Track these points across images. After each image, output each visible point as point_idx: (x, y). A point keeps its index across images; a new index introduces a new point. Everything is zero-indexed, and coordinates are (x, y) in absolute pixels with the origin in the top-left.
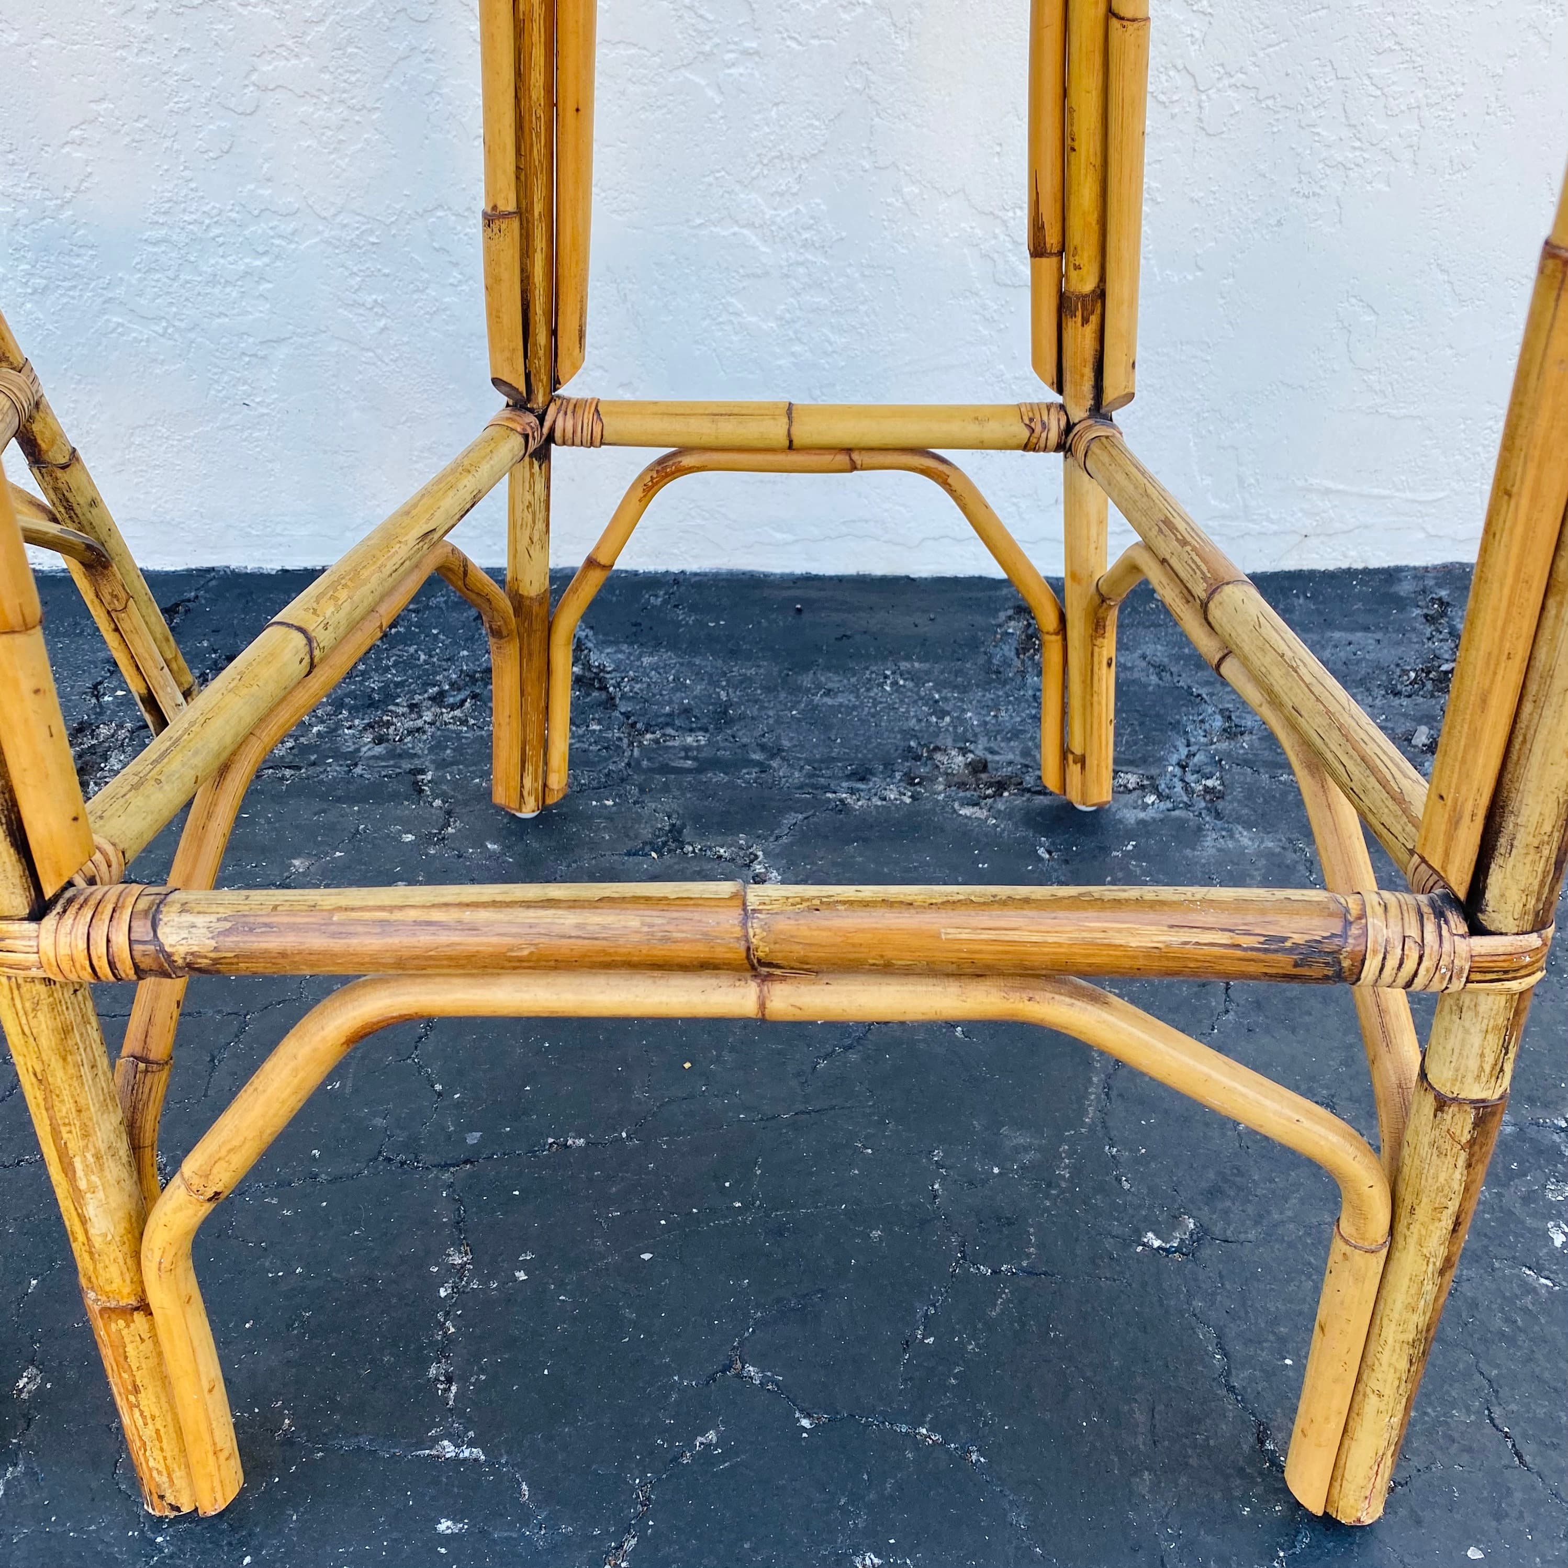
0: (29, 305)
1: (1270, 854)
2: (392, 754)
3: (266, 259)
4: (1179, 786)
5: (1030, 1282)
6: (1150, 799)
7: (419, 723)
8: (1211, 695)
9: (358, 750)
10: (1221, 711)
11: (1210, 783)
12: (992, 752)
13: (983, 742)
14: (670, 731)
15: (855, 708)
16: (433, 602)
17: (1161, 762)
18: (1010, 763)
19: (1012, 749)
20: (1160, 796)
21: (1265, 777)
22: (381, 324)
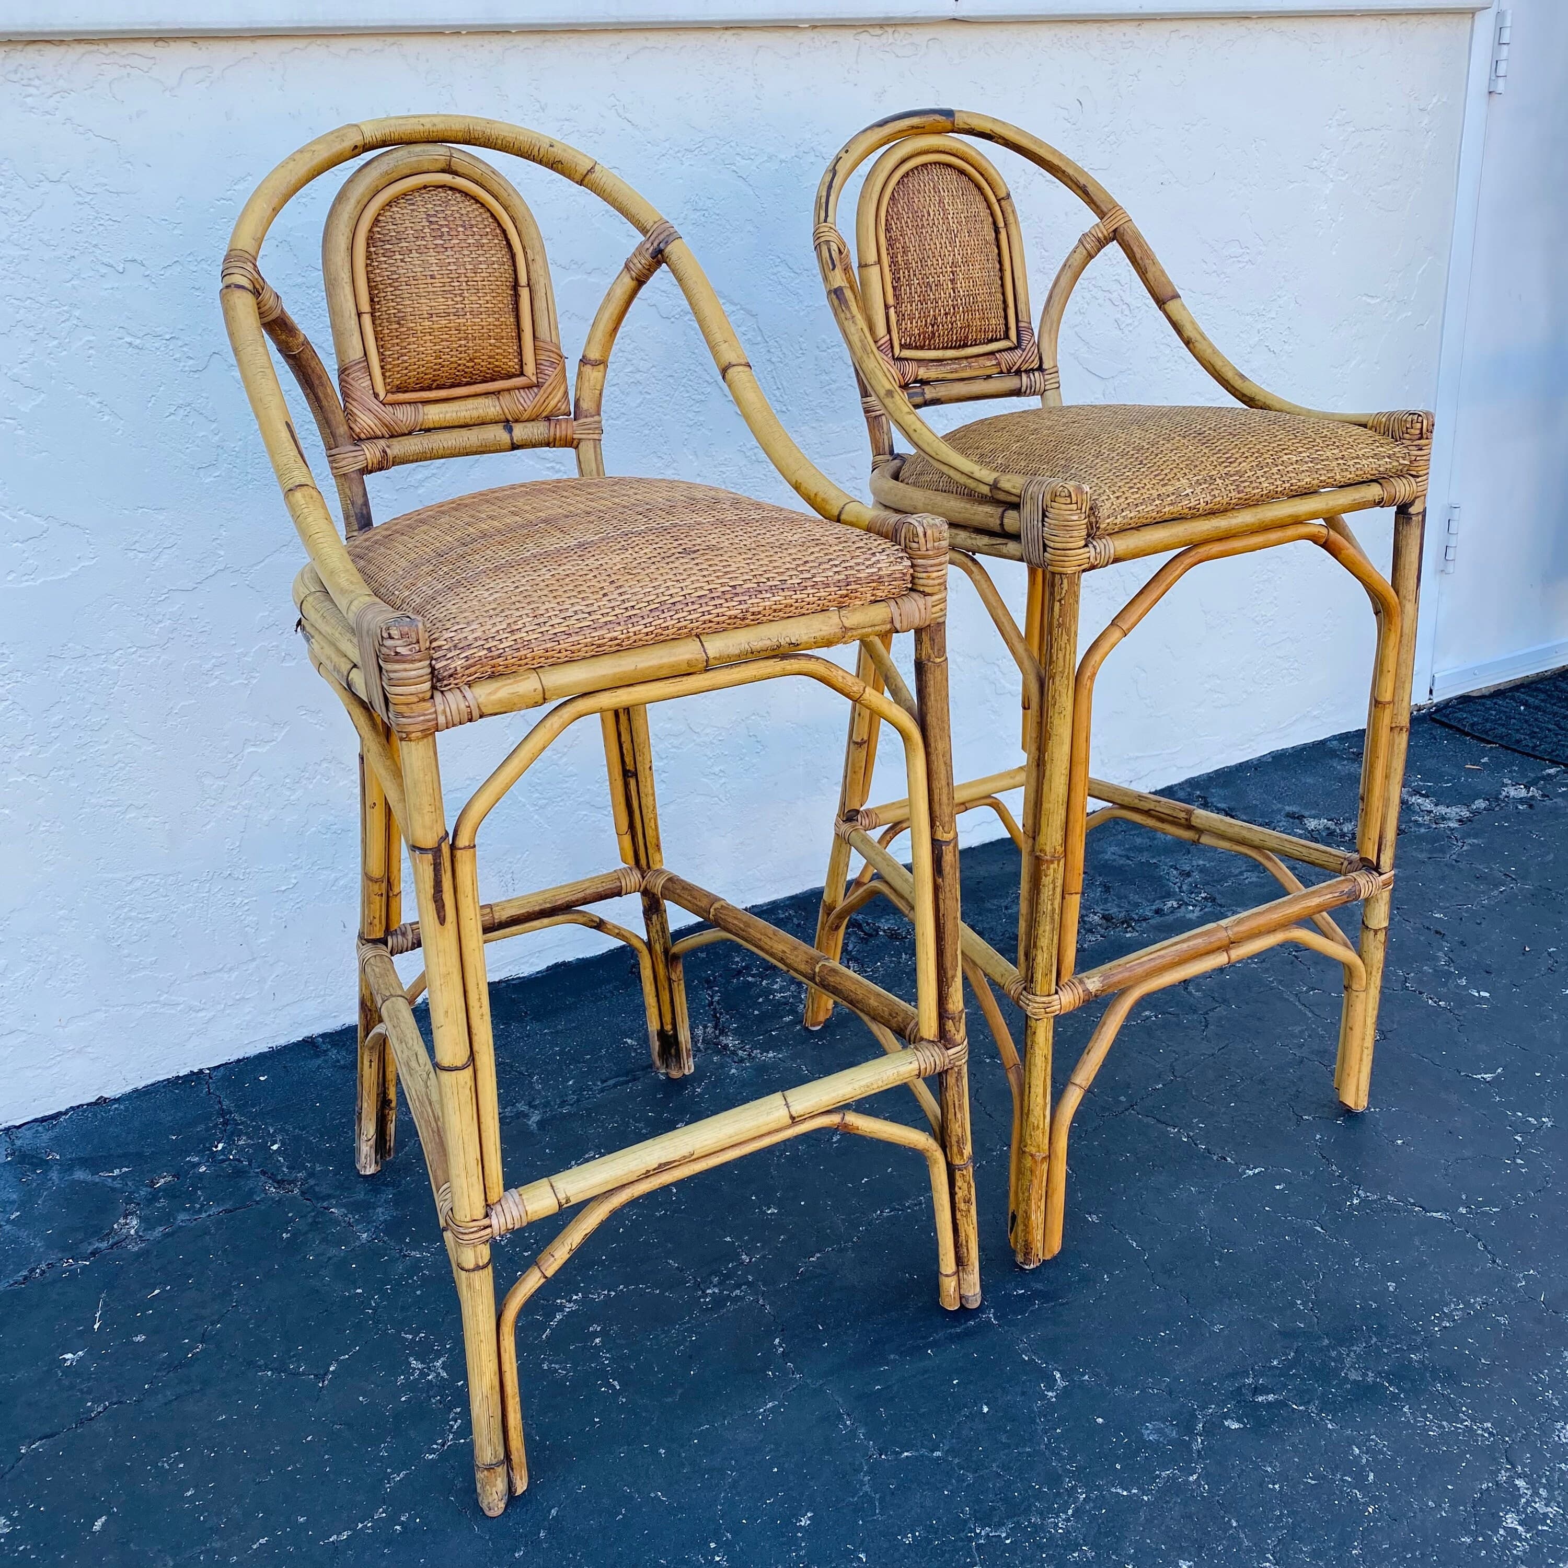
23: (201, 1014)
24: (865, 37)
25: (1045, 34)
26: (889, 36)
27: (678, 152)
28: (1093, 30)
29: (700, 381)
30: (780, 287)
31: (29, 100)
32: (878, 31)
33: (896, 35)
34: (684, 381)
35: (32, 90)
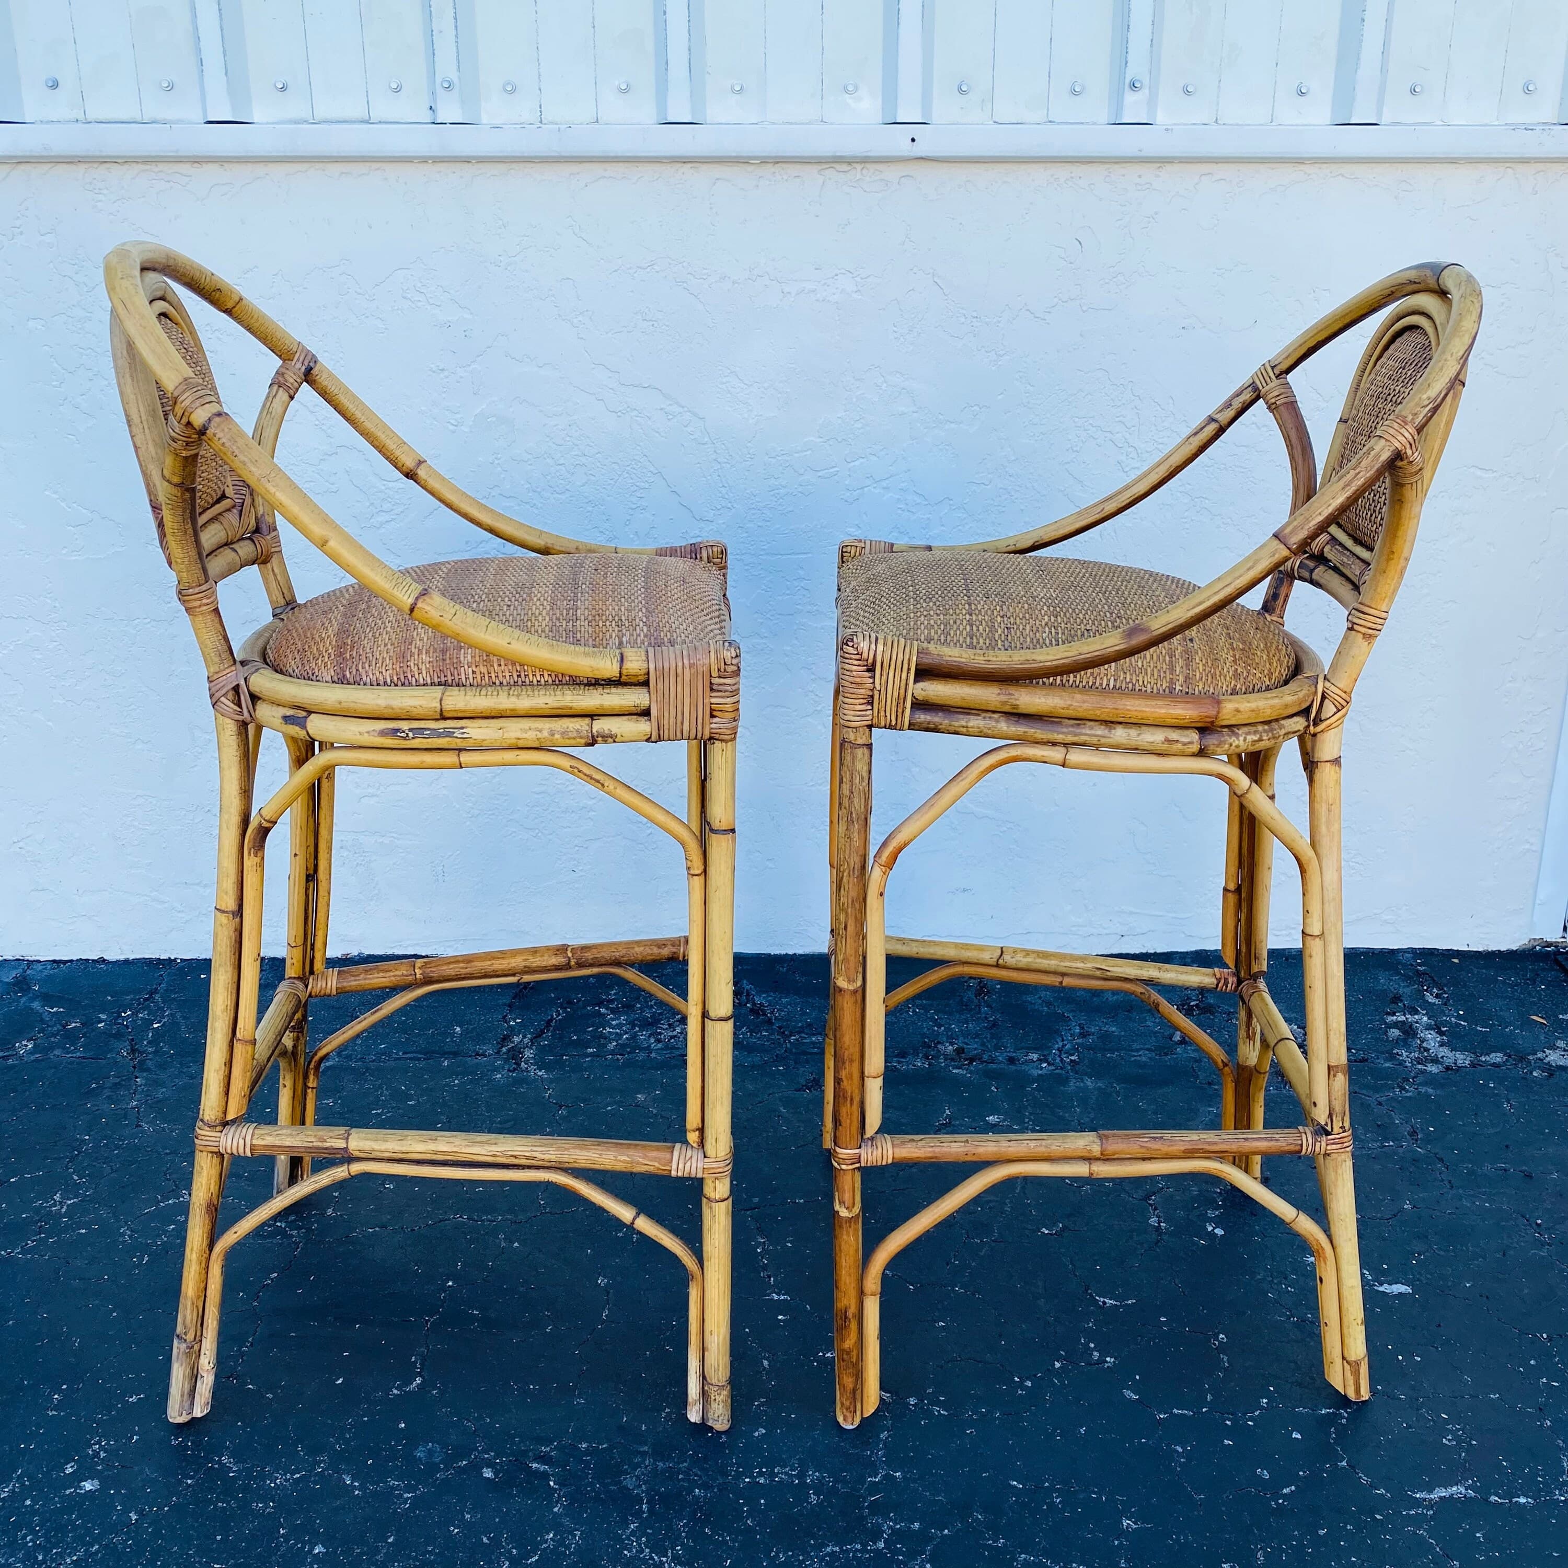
0: (468, 823)
1: (1100, 1088)
2: (666, 1047)
3: (594, 801)
4: (1058, 1060)
5: (993, 1244)
6: (1044, 1065)
7: (675, 1033)
8: (1074, 1016)
9: (649, 1046)
10: (1080, 1025)
11: (1073, 1058)
12: (967, 1044)
13: (961, 1039)
14: (803, 1035)
15: (895, 1023)
16: (665, 972)
17: (1051, 1048)
18: (975, 1049)
19: (976, 1043)
20: (1049, 1064)
21: (1099, 1055)
22: (649, 832)
23: (180, 915)
24: (830, 173)
25: (1039, 174)
26: (857, 172)
27: (630, 268)
28: (1101, 169)
29: (644, 471)
30: (729, 395)
31: (99, 204)
32: (845, 167)
33: (865, 171)
34: (629, 468)
35: (101, 197)
